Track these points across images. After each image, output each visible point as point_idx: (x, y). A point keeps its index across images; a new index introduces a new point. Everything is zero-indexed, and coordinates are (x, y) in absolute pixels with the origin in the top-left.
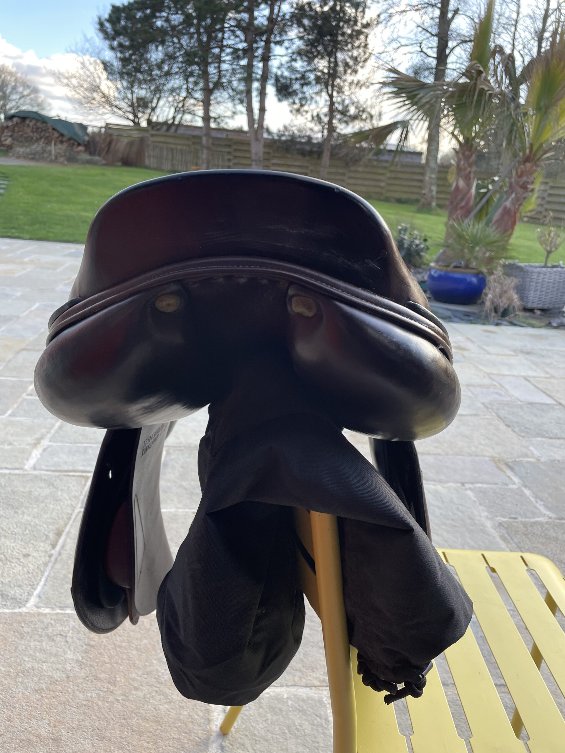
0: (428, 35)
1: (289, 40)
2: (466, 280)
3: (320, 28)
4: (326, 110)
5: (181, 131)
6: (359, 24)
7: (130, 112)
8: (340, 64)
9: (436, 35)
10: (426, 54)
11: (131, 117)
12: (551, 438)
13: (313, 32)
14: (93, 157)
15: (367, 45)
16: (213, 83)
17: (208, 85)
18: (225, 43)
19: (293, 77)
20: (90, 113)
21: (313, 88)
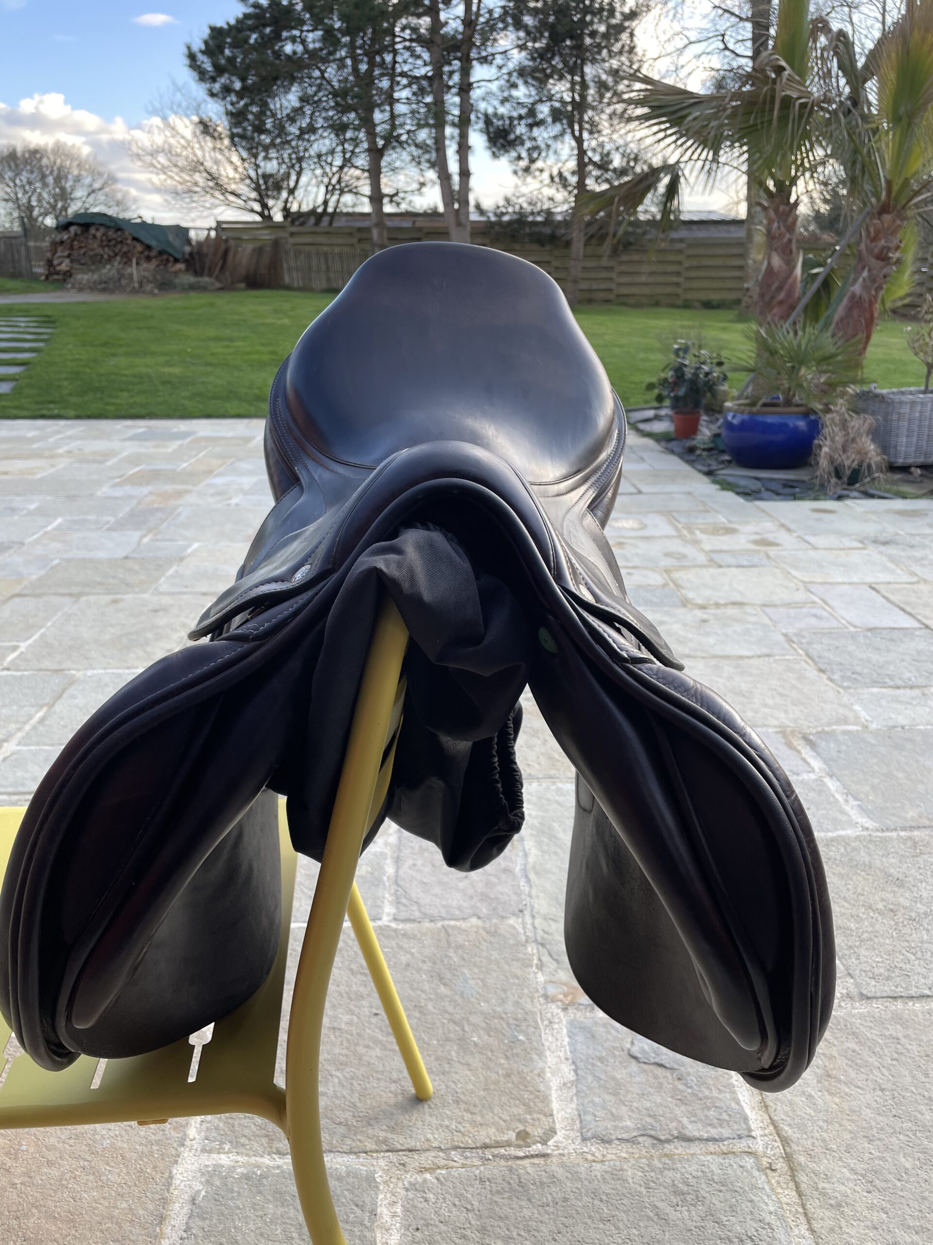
0: (733, 19)
1: (501, 53)
2: (786, 425)
3: (552, 28)
4: (572, 164)
5: (338, 223)
6: (618, 15)
7: (255, 200)
8: (592, 84)
9: (747, 19)
10: (733, 52)
11: (257, 207)
12: (898, 688)
13: (542, 36)
14: (200, 279)
15: (634, 47)
16: (383, 138)
17: (375, 142)
18: (398, 70)
19: (515, 114)
20: (192, 208)
21: (549, 129)
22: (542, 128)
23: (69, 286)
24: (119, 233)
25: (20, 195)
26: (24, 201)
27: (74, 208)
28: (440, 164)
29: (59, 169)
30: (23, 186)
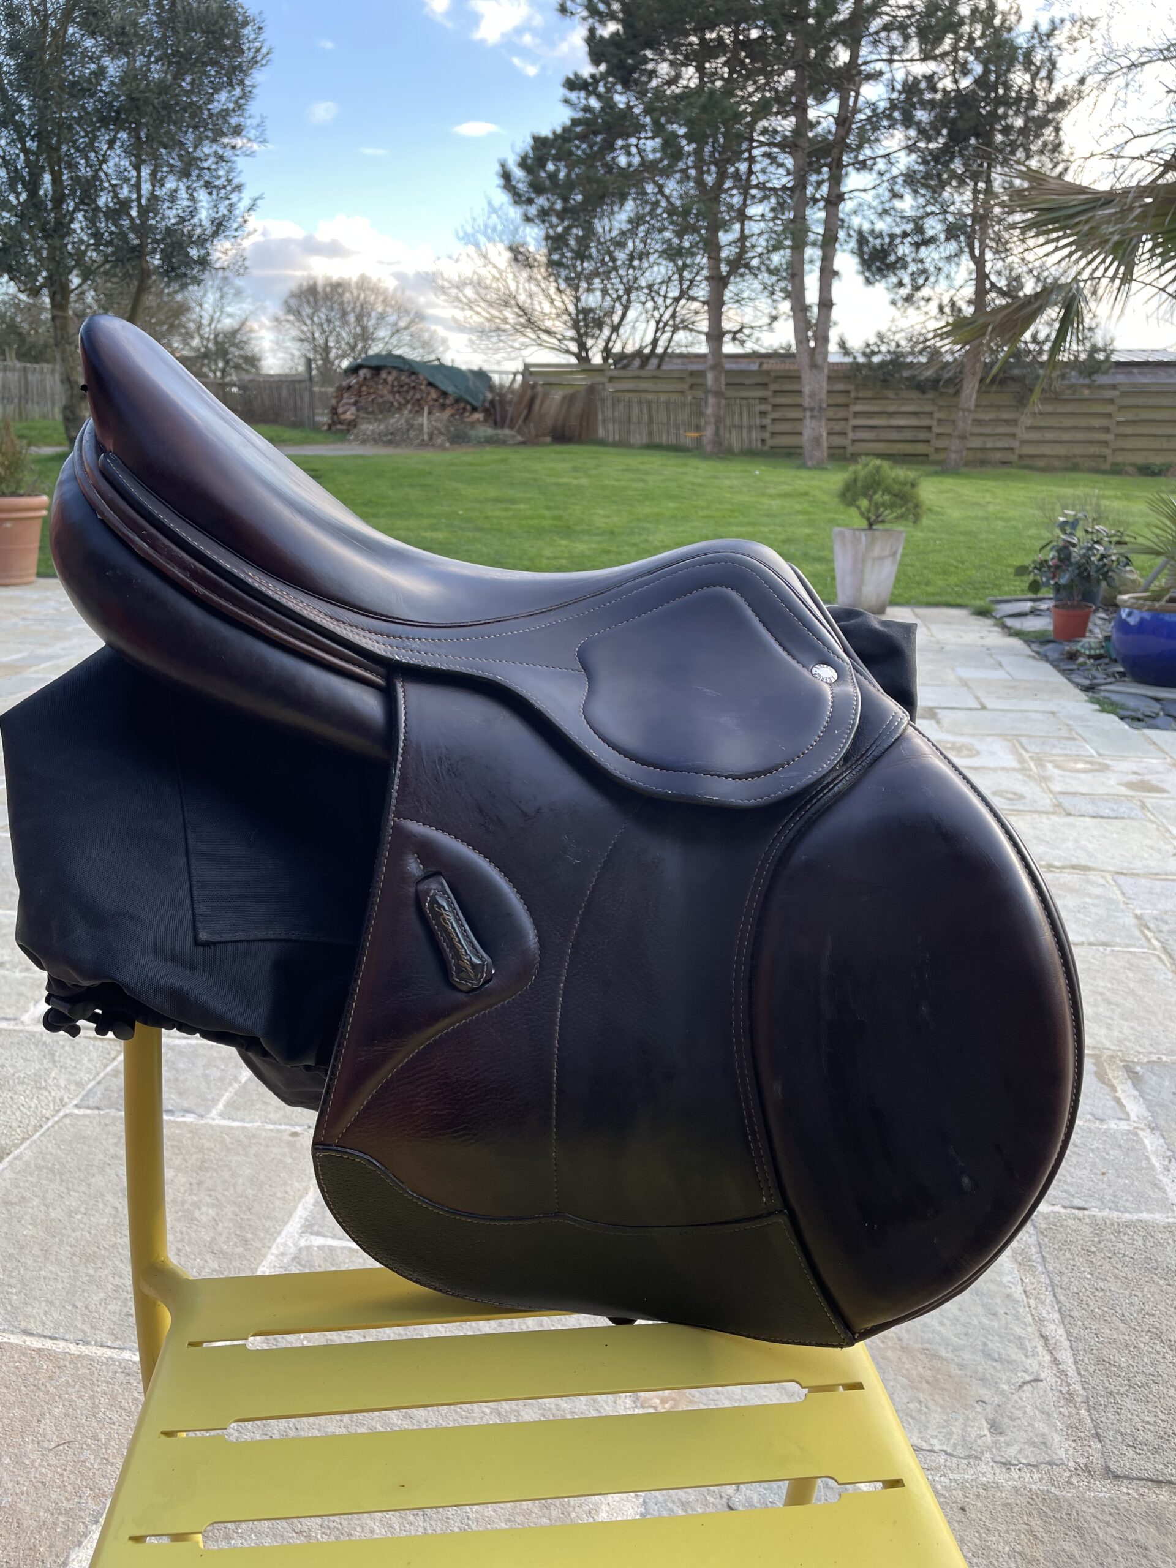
1: (884, 156)
3: (952, 124)
4: (969, 291)
5: (669, 366)
6: (1040, 106)
7: (572, 339)
13: (939, 133)
14: (499, 431)
15: (1060, 144)
16: (729, 262)
17: (719, 268)
18: (754, 182)
19: (898, 231)
20: (499, 349)
21: (942, 249)
22: (933, 246)
23: (352, 437)
24: (413, 377)
25: (317, 335)
26: (321, 341)
27: (375, 349)
28: (796, 295)
29: (362, 306)
30: (321, 325)
